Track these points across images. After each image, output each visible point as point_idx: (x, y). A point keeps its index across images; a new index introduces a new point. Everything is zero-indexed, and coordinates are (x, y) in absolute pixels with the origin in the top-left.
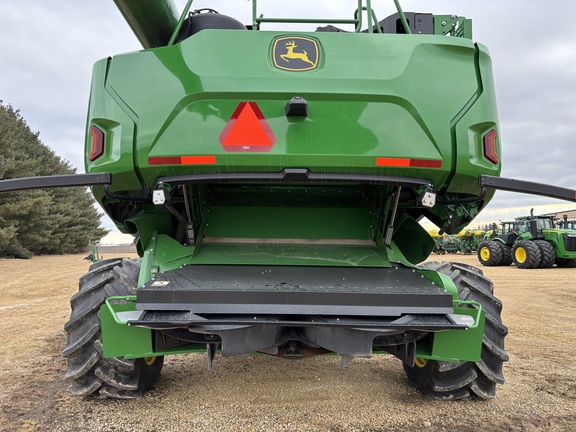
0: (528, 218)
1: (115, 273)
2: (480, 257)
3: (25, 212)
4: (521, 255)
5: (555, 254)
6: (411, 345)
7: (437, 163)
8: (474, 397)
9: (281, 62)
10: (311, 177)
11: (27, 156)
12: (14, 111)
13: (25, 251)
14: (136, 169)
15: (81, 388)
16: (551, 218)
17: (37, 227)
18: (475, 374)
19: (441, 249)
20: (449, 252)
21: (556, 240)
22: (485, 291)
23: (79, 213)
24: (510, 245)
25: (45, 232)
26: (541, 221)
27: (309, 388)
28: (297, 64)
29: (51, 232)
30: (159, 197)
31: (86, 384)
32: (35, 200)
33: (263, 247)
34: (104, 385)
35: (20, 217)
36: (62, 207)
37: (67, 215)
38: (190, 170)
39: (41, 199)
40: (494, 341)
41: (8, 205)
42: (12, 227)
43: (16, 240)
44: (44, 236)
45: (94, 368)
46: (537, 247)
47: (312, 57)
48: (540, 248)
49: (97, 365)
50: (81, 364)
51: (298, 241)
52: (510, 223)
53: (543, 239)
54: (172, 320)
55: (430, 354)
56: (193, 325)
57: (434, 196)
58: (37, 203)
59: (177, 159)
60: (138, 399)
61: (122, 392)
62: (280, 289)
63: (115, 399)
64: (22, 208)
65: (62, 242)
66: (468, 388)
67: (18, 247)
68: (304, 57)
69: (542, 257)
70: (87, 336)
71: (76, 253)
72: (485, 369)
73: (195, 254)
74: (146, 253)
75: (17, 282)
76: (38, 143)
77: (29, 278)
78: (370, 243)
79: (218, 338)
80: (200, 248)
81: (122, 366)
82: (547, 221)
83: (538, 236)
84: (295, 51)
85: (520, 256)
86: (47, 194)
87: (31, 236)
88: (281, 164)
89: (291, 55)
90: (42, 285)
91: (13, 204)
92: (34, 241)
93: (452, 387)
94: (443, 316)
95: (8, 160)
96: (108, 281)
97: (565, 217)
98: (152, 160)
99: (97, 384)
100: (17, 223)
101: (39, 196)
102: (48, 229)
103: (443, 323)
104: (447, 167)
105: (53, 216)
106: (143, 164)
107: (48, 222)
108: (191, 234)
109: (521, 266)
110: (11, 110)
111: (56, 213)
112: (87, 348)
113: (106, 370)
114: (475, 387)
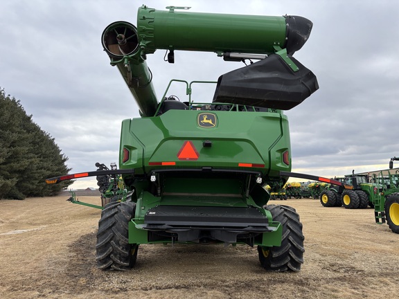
0: (351, 176)
1: (118, 209)
2: (321, 201)
3: (22, 169)
4: (347, 199)
5: (369, 199)
6: (252, 238)
7: (263, 165)
8: (290, 271)
9: (201, 124)
10: (213, 170)
11: (25, 131)
12: (16, 101)
13: (21, 195)
14: (144, 166)
15: (102, 265)
16: (366, 176)
17: (29, 178)
18: (289, 258)
19: (299, 195)
20: (304, 197)
21: (368, 190)
22: (295, 219)
23: (55, 168)
24: (340, 193)
25: (34, 182)
26: (360, 178)
27: (211, 267)
28: (208, 124)
29: (38, 181)
30: (153, 178)
31: (105, 263)
32: (30, 160)
33: (191, 197)
34: (115, 263)
35: (19, 172)
36: (45, 164)
37: (48, 170)
38: (165, 167)
39: (33, 160)
40: (298, 243)
41: (12, 164)
42: (15, 179)
43: (15, 188)
44: (33, 184)
45: (110, 254)
46: (356, 195)
47: (213, 122)
48: (359, 195)
49: (112, 253)
50: (104, 252)
51: (207, 195)
52: (342, 179)
53: (361, 189)
54: (159, 227)
55: (261, 243)
56: (167, 229)
57: (261, 179)
58: (31, 163)
59: (161, 163)
60: (129, 271)
61: (122, 267)
62: (200, 216)
63: (118, 271)
64: (21, 166)
65: (44, 188)
66: (286, 265)
67: (16, 192)
68: (210, 122)
69: (360, 202)
70: (107, 239)
71: (51, 196)
72: (293, 256)
73: (161, 201)
74: (139, 200)
75: (23, 215)
76: (30, 121)
77: (29, 213)
78: (240, 196)
79: (176, 234)
80: (163, 198)
81: (123, 253)
82: (364, 178)
83: (357, 187)
84: (207, 119)
85: (347, 201)
86: (36, 156)
87: (25, 184)
88: (201, 165)
89: (205, 121)
90: (40, 217)
91: (16, 164)
92: (26, 187)
93: (279, 265)
94: (265, 227)
95: (14, 134)
96: (115, 213)
97: (375, 175)
98: (150, 163)
99: (111, 262)
100: (17, 175)
101: (31, 158)
102: (36, 179)
103: (264, 229)
104: (267, 167)
105: (39, 171)
106: (146, 165)
107: (36, 175)
108: (159, 191)
109: (347, 207)
110: (14, 100)
111: (41, 168)
112: (107, 245)
113: (115, 255)
114: (289, 265)
